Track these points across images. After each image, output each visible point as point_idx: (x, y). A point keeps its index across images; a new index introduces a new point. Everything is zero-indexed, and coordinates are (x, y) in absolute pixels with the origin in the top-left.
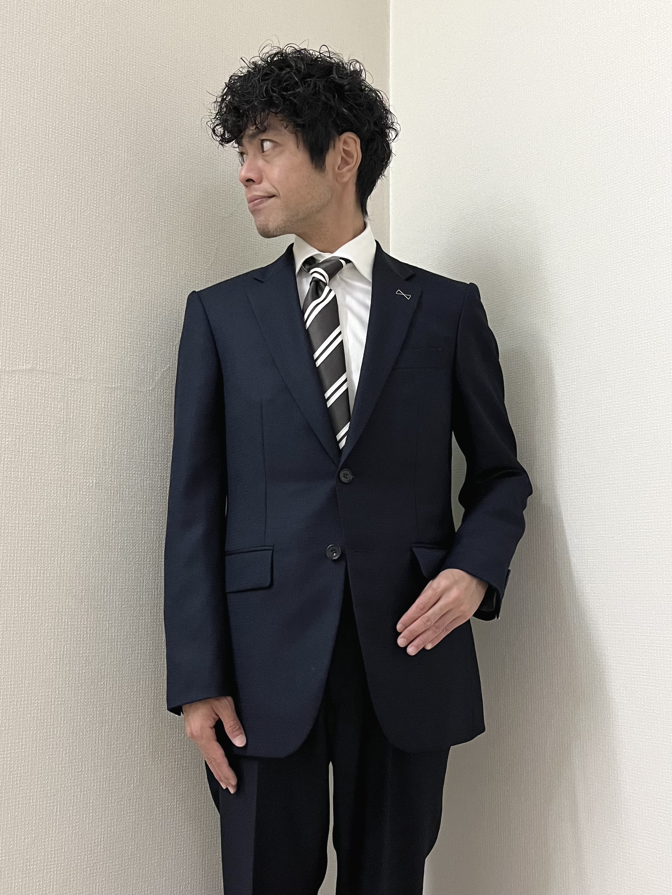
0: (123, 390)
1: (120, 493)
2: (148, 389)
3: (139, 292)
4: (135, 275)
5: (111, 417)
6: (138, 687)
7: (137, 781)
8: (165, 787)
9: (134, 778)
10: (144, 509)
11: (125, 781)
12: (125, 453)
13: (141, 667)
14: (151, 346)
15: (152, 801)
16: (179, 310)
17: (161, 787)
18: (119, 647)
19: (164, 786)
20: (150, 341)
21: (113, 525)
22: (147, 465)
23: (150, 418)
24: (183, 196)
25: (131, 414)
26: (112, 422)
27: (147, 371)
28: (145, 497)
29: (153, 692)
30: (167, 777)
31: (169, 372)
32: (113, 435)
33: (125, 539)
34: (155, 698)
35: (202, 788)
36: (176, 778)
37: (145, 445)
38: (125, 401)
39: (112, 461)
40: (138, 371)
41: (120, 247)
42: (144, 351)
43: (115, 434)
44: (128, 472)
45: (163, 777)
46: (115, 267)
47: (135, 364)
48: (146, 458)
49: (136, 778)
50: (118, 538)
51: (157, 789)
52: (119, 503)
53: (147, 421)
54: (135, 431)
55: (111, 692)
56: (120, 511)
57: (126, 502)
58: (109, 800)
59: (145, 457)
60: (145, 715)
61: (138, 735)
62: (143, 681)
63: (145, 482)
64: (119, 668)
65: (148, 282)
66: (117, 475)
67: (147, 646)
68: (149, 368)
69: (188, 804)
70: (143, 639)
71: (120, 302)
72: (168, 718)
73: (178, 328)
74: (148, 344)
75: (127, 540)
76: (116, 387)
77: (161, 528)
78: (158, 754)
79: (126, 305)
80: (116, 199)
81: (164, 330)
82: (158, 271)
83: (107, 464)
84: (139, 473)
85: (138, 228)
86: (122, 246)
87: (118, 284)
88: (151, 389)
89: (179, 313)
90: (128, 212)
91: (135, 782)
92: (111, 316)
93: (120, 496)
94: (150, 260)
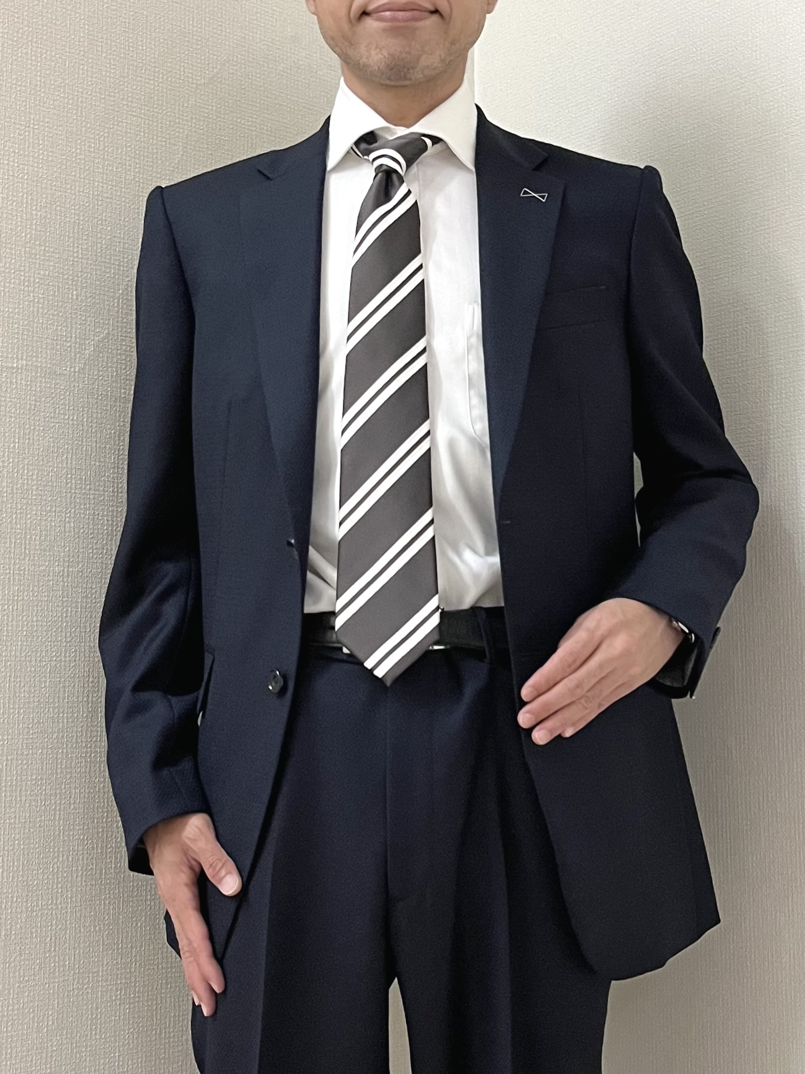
0: (31, 373)
1: (25, 542)
2: (72, 369)
3: (58, 208)
4: (51, 180)
5: (11, 417)
6: (56, 866)
7: (53, 1023)
8: (100, 1031)
9: (48, 1017)
10: (66, 570)
11: (34, 1022)
12: (34, 477)
13: (60, 832)
14: (77, 299)
15: (78, 1056)
16: (124, 239)
17: (94, 1032)
18: (23, 798)
19: (98, 1031)
20: (76, 290)
21: (14, 596)
22: (71, 497)
23: (75, 418)
24: (131, 49)
25: (44, 412)
26: (13, 426)
27: (71, 341)
28: (67, 549)
29: (80, 874)
30: (103, 1016)
31: (108, 342)
32: (14, 446)
33: (35, 619)
34: (84, 884)
35: (161, 1034)
36: (117, 1018)
37: (67, 463)
38: (35, 391)
39: (12, 490)
40: (57, 340)
41: (27, 134)
42: (65, 308)
43: (17, 445)
44: (39, 508)
45: (97, 1015)
46: (18, 166)
47: (51, 328)
48: (69, 485)
49: (51, 1018)
50: (22, 618)
51: (87, 1036)
52: (24, 559)
53: (71, 423)
54: (51, 440)
55: (11, 875)
56: (26, 573)
57: (36, 558)
58: (6, 1053)
59: (67, 484)
60: (66, 913)
61: (55, 945)
62: (63, 856)
63: (67, 525)
64: (24, 834)
65: (73, 192)
66: (20, 513)
67: (70, 797)
68: (74, 336)
69: (138, 1060)
70: (63, 786)
71: (26, 225)
72: (104, 918)
73: (122, 268)
74: (72, 295)
75: (37, 621)
76: (20, 366)
77: (94, 601)
78: (88, 977)
79: (36, 230)
80: (20, 55)
81: (98, 273)
82: (89, 174)
83: (5, 495)
84: (58, 509)
85: (56, 103)
86: (29, 132)
87: (22, 196)
88: (77, 370)
89: (124, 243)
90: (40, 76)
91: (50, 1023)
92: (11, 249)
93: (25, 548)
94: (76, 156)
